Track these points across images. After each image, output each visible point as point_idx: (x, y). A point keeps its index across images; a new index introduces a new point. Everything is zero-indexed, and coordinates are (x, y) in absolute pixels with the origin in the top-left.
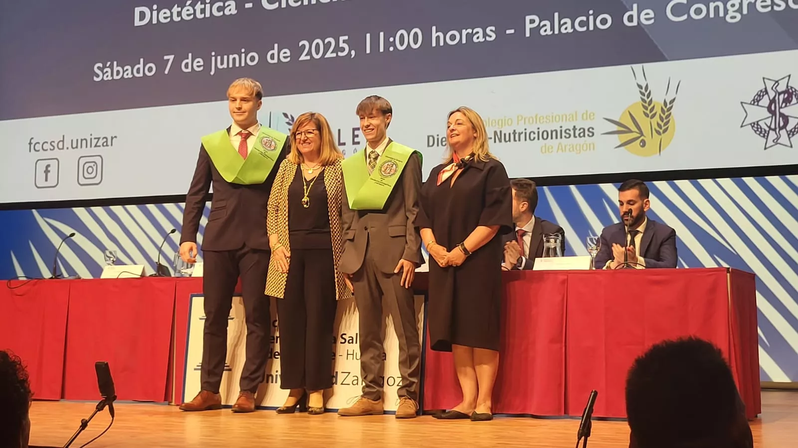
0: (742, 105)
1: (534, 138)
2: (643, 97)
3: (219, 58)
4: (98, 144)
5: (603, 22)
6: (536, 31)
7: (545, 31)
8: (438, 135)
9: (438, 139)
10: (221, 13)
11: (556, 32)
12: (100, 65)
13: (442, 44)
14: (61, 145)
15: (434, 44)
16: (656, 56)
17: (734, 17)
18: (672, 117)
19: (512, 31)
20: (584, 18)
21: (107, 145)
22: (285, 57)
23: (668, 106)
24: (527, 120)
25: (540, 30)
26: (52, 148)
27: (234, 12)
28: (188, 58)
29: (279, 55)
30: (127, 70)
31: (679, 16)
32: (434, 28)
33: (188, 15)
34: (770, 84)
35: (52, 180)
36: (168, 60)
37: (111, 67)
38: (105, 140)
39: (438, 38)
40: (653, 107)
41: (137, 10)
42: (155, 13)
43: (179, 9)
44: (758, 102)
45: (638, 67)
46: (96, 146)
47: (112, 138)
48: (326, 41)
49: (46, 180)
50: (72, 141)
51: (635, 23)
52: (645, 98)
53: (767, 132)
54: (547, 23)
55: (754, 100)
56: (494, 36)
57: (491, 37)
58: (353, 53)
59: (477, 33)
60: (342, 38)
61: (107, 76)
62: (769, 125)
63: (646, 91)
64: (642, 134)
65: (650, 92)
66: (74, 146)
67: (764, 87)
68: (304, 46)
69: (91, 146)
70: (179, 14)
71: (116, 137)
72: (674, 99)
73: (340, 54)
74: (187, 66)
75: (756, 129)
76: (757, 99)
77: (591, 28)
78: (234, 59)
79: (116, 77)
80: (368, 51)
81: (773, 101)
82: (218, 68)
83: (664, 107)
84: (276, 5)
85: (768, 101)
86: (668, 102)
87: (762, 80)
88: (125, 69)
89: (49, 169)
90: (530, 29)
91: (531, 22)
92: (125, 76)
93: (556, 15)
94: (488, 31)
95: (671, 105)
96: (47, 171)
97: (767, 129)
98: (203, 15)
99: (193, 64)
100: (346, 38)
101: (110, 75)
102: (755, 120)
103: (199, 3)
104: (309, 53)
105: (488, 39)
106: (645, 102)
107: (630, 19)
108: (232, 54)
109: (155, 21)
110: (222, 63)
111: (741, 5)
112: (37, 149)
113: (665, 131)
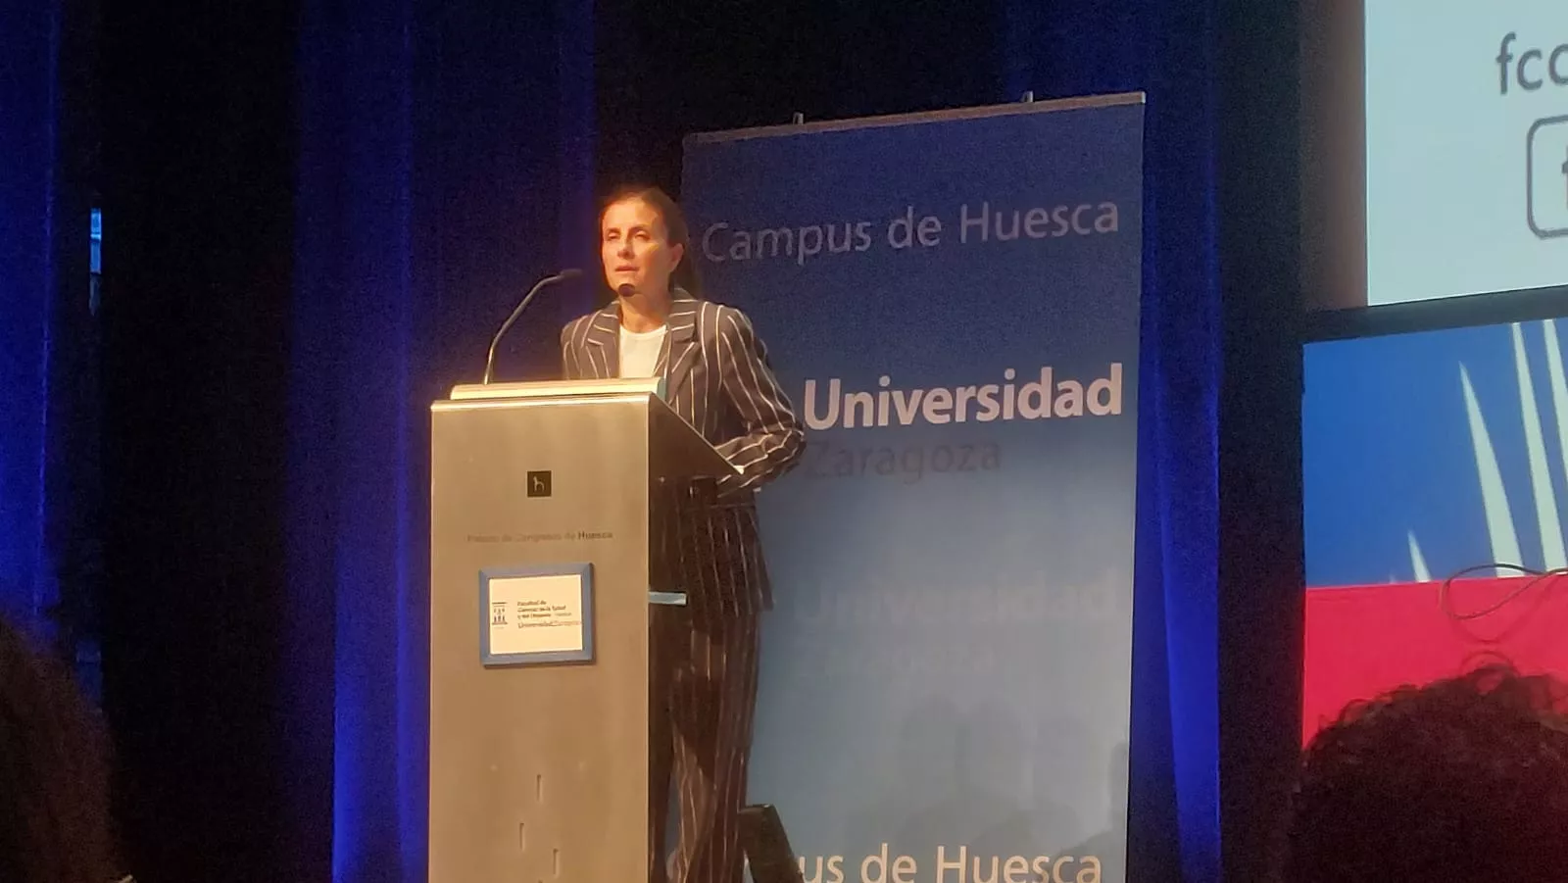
112: (1530, 79)
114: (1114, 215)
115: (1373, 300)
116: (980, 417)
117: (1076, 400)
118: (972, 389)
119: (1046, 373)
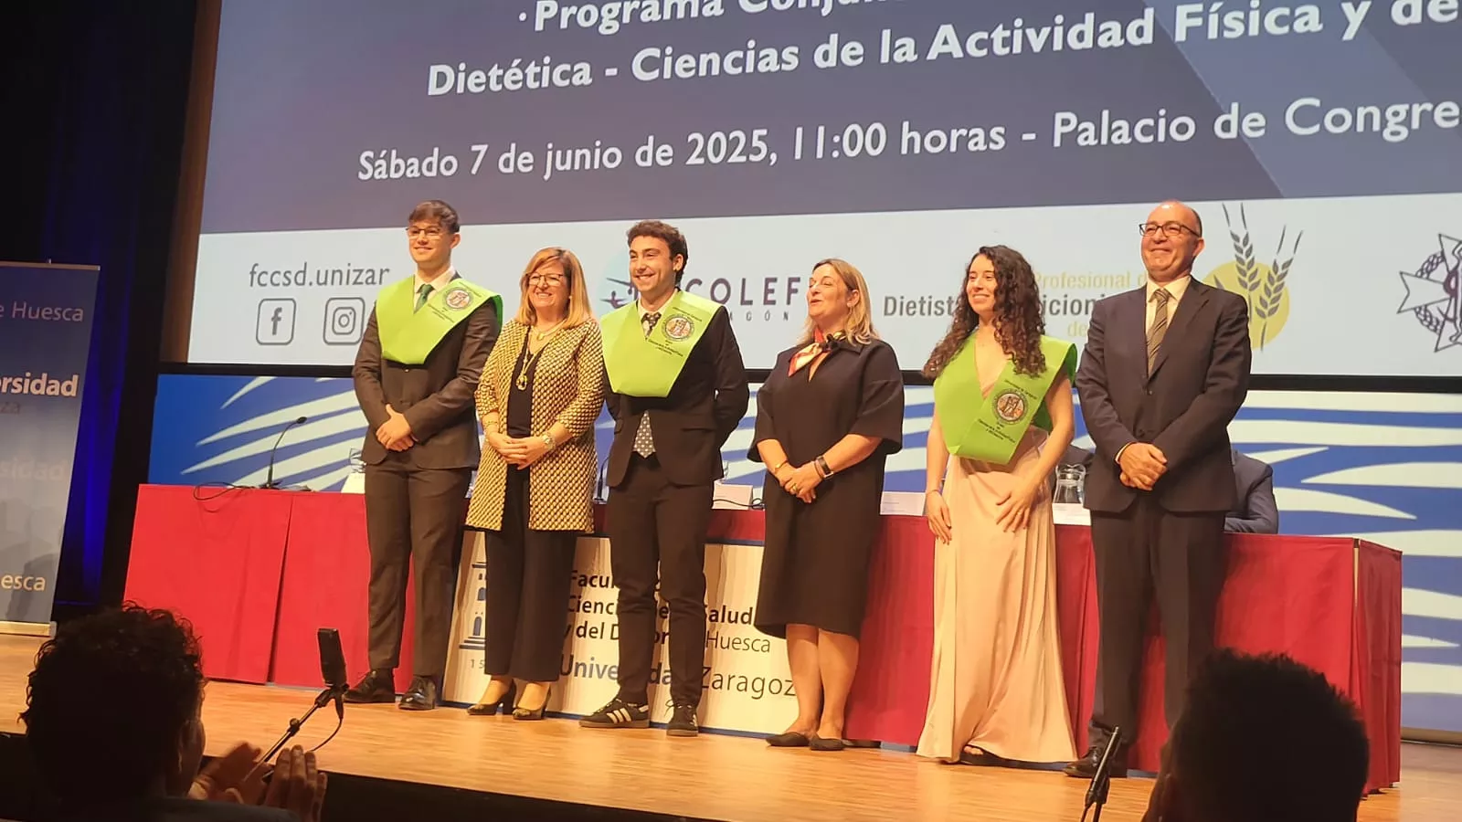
0: (1402, 277)
1: (1058, 311)
2: (1240, 255)
3: (559, 153)
4: (359, 281)
5: (1183, 129)
6: (1071, 138)
7: (1086, 139)
8: (902, 298)
9: (902, 304)
10: (567, 82)
11: (1104, 141)
12: (371, 154)
13: (917, 150)
14: (300, 280)
15: (904, 151)
16: (1268, 190)
17: (1393, 134)
18: (1286, 290)
19: (1032, 136)
20: (1151, 122)
21: (373, 283)
22: (664, 158)
23: (1280, 272)
24: (1048, 282)
25: (1077, 136)
26: (287, 282)
27: (587, 81)
28: (509, 151)
29: (655, 154)
30: (412, 164)
31: (1307, 126)
32: (906, 125)
33: (515, 82)
34: (1449, 246)
35: (283, 334)
36: (478, 152)
37: (388, 158)
38: (370, 274)
39: (911, 140)
40: (1256, 272)
41: (434, 70)
42: (462, 76)
43: (501, 72)
44: (1429, 273)
45: (1235, 206)
46: (355, 283)
47: (382, 272)
48: (731, 136)
49: (274, 333)
50: (319, 272)
51: (1233, 134)
52: (1243, 256)
53: (1441, 324)
54: (1091, 126)
55: (1422, 270)
56: (1002, 143)
57: (997, 143)
58: (774, 157)
59: (976, 135)
60: (757, 133)
61: (380, 173)
62: (1444, 311)
63: (1245, 244)
65: (1251, 248)
66: (322, 281)
67: (1440, 249)
68: (695, 142)
69: (348, 283)
70: (500, 80)
71: (387, 270)
72: (1291, 261)
73: (753, 158)
74: (507, 163)
75: (1423, 318)
76: (1426, 269)
77: (1161, 138)
78: (583, 157)
79: (393, 175)
80: (798, 156)
81: (1453, 273)
82: (556, 170)
83: (1272, 273)
84: (655, 74)
85: (1446, 273)
86: (1280, 268)
87: (1437, 238)
88: (408, 164)
89: (280, 315)
90: (1062, 134)
91: (1064, 123)
92: (409, 175)
93: (1105, 114)
94: (993, 133)
96: (276, 319)
97: (1441, 319)
98: (537, 84)
99: (517, 161)
100: (764, 132)
101: (384, 172)
102: (1421, 303)
104: (704, 154)
105: (992, 146)
106: (1243, 263)
107: (1226, 126)
108: (581, 149)
109: (460, 90)
110: (563, 161)
111: (1409, 113)
112: (262, 282)
113: (1272, 312)
114: (81, 315)
115: (189, 361)
116: (13, 391)
117: (57, 388)
118: (10, 379)
119: (44, 376)
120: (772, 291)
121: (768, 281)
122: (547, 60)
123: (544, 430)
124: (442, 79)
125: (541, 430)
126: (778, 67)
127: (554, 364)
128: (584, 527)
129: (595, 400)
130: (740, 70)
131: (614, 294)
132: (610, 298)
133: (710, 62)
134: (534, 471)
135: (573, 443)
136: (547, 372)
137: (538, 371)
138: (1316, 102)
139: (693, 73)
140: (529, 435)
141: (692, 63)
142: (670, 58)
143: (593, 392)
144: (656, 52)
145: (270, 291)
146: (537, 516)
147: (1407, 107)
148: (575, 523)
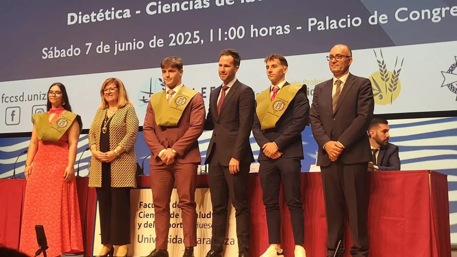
0: (442, 73)
2: (381, 68)
3: (120, 44)
5: (356, 22)
6: (314, 28)
7: (321, 27)
10: (121, 17)
11: (327, 28)
12: (46, 49)
13: (257, 36)
14: (21, 99)
15: (252, 36)
16: (390, 43)
17: (437, 19)
18: (399, 81)
19: (300, 28)
20: (345, 20)
22: (160, 44)
23: (397, 74)
24: (309, 83)
25: (317, 27)
26: (16, 100)
27: (129, 16)
28: (100, 45)
29: (157, 43)
30: (63, 52)
31: (403, 18)
32: (252, 26)
33: (101, 18)
35: (16, 120)
36: (88, 46)
37: (53, 50)
39: (254, 32)
40: (387, 75)
41: (69, 15)
42: (80, 17)
43: (95, 15)
44: (452, 71)
45: (378, 50)
46: (43, 99)
48: (186, 34)
49: (12, 120)
50: (29, 96)
51: (376, 23)
52: (382, 69)
54: (322, 23)
55: (449, 70)
56: (289, 31)
57: (287, 31)
58: (202, 41)
59: (279, 29)
60: (195, 32)
61: (50, 56)
63: (383, 64)
64: (380, 91)
65: (385, 65)
66: (30, 99)
67: (455, 62)
68: (172, 37)
69: (40, 99)
70: (95, 17)
72: (400, 70)
73: (194, 42)
74: (99, 49)
75: (451, 88)
76: (451, 69)
77: (349, 26)
78: (129, 45)
79: (56, 57)
80: (211, 40)
82: (119, 51)
83: (394, 75)
84: (155, 12)
86: (396, 72)
87: (454, 57)
88: (62, 51)
89: (14, 113)
90: (311, 26)
91: (312, 22)
92: (62, 56)
93: (327, 18)
94: (285, 27)
95: (398, 73)
96: (13, 115)
99: (104, 48)
100: (198, 32)
101: (52, 55)
102: (450, 82)
103: (108, 10)
104: (175, 41)
105: (285, 32)
106: (382, 71)
107: (373, 20)
108: (128, 42)
109: (80, 22)
110: (120, 48)
111: (441, 11)
112: (7, 101)
113: (395, 89)
120: (205, 93)
121: (203, 89)
122: (113, 9)
123: (115, 149)
124: (72, 18)
125: (114, 149)
126: (202, 6)
127: (117, 122)
128: (132, 185)
129: (133, 136)
130: (187, 9)
131: (144, 97)
132: (142, 99)
133: (176, 6)
134: (112, 164)
135: (127, 153)
136: (114, 125)
137: (111, 125)
138: (406, 9)
139: (169, 11)
140: (109, 151)
141: (169, 7)
142: (160, 6)
143: (132, 133)
144: (155, 4)
145: (10, 104)
146: (114, 182)
147: (440, 9)
148: (129, 184)
